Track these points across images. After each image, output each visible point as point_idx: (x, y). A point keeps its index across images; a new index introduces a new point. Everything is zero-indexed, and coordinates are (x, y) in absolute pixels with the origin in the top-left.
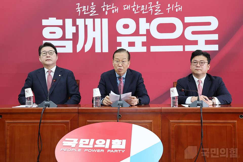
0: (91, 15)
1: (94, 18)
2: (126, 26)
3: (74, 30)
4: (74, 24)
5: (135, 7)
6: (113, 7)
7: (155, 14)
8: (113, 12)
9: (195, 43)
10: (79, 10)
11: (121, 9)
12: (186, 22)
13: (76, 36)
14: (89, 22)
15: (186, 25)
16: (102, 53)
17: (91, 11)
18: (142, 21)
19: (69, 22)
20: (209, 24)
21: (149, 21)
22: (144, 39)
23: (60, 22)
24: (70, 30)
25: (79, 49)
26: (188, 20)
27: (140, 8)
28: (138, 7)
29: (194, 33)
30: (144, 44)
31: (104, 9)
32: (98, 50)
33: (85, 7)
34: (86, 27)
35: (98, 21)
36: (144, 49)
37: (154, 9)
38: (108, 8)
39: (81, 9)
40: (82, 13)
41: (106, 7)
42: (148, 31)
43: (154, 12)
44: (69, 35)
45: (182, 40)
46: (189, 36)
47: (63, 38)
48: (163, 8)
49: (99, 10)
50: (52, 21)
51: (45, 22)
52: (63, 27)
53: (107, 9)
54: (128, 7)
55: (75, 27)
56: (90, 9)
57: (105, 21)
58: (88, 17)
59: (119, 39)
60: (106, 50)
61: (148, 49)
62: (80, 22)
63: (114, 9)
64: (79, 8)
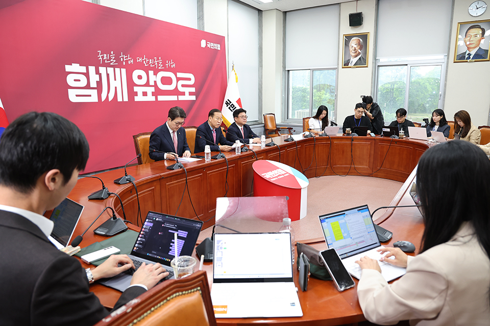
0: (112, 64)
1: (114, 67)
2: (140, 77)
3: (97, 78)
4: (97, 72)
5: (145, 60)
6: (129, 58)
7: (160, 68)
8: (129, 63)
9: (183, 94)
10: (101, 58)
11: (135, 61)
12: (178, 76)
13: (99, 83)
14: (110, 70)
15: (178, 79)
16: (123, 102)
17: (111, 60)
18: (151, 73)
19: (92, 69)
20: (189, 79)
21: (155, 74)
22: (153, 89)
23: (83, 69)
24: (94, 78)
25: (103, 98)
26: (180, 75)
27: (149, 62)
28: (147, 60)
29: (183, 86)
30: (153, 94)
31: (122, 59)
32: (120, 99)
33: (105, 55)
34: (108, 75)
35: (117, 70)
36: (153, 99)
37: (158, 63)
38: (125, 58)
39: (103, 57)
40: (104, 61)
41: (123, 57)
42: (155, 82)
43: (159, 66)
44: (93, 84)
45: (176, 92)
46: (181, 89)
47: (88, 87)
48: (164, 63)
49: (117, 59)
51: (68, 68)
52: (87, 75)
53: (125, 60)
54: (140, 59)
55: (98, 75)
56: (110, 59)
57: (124, 71)
58: (107, 65)
59: (136, 89)
60: (126, 99)
61: (156, 98)
62: (102, 70)
63: (130, 60)
64: (101, 56)
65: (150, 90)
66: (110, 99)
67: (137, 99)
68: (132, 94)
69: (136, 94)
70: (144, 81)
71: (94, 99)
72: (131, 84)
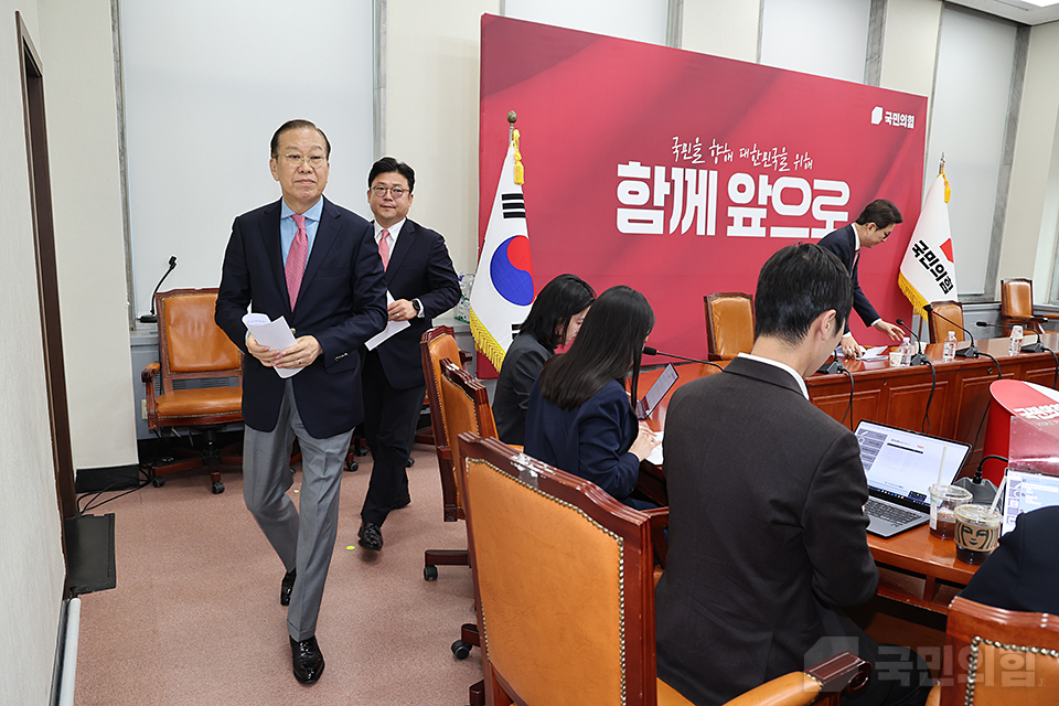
0: (694, 162)
1: (698, 167)
2: (741, 188)
3: (667, 188)
4: (668, 178)
5: (756, 154)
6: (726, 151)
7: (781, 170)
8: (725, 159)
9: (822, 224)
10: (677, 151)
11: (736, 155)
12: (815, 188)
13: (669, 199)
14: (691, 173)
15: (816, 193)
16: (706, 236)
17: (695, 155)
18: (764, 179)
19: (660, 171)
20: (839, 194)
21: (771, 182)
22: (763, 213)
23: (645, 172)
24: (662, 188)
25: (672, 229)
26: (819, 184)
27: (761, 157)
28: (759, 155)
29: (823, 208)
30: (763, 223)
31: (713, 151)
32: (700, 231)
33: (685, 145)
34: (685, 183)
35: (703, 173)
36: (761, 232)
37: (779, 160)
38: (720, 150)
39: (680, 149)
40: (681, 156)
41: (716, 149)
42: (769, 198)
43: (779, 166)
44: (659, 201)
45: (808, 221)
46: (818, 215)
47: (650, 205)
48: (790, 160)
49: (705, 153)
50: (633, 169)
51: (623, 170)
52: (650, 182)
53: (718, 153)
54: (747, 152)
55: (669, 184)
56: (693, 152)
57: (714, 174)
58: (686, 165)
59: (732, 211)
60: (711, 231)
61: (768, 232)
62: (677, 173)
63: (726, 153)
64: (677, 147)
65: (758, 214)
66: (684, 230)
67: (731, 231)
68: (724, 221)
69: (731, 221)
70: (747, 197)
71: (657, 228)
72: (724, 201)
